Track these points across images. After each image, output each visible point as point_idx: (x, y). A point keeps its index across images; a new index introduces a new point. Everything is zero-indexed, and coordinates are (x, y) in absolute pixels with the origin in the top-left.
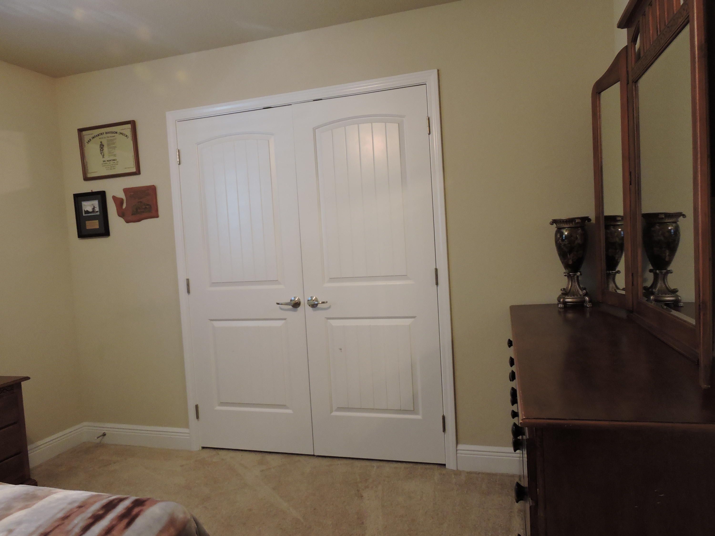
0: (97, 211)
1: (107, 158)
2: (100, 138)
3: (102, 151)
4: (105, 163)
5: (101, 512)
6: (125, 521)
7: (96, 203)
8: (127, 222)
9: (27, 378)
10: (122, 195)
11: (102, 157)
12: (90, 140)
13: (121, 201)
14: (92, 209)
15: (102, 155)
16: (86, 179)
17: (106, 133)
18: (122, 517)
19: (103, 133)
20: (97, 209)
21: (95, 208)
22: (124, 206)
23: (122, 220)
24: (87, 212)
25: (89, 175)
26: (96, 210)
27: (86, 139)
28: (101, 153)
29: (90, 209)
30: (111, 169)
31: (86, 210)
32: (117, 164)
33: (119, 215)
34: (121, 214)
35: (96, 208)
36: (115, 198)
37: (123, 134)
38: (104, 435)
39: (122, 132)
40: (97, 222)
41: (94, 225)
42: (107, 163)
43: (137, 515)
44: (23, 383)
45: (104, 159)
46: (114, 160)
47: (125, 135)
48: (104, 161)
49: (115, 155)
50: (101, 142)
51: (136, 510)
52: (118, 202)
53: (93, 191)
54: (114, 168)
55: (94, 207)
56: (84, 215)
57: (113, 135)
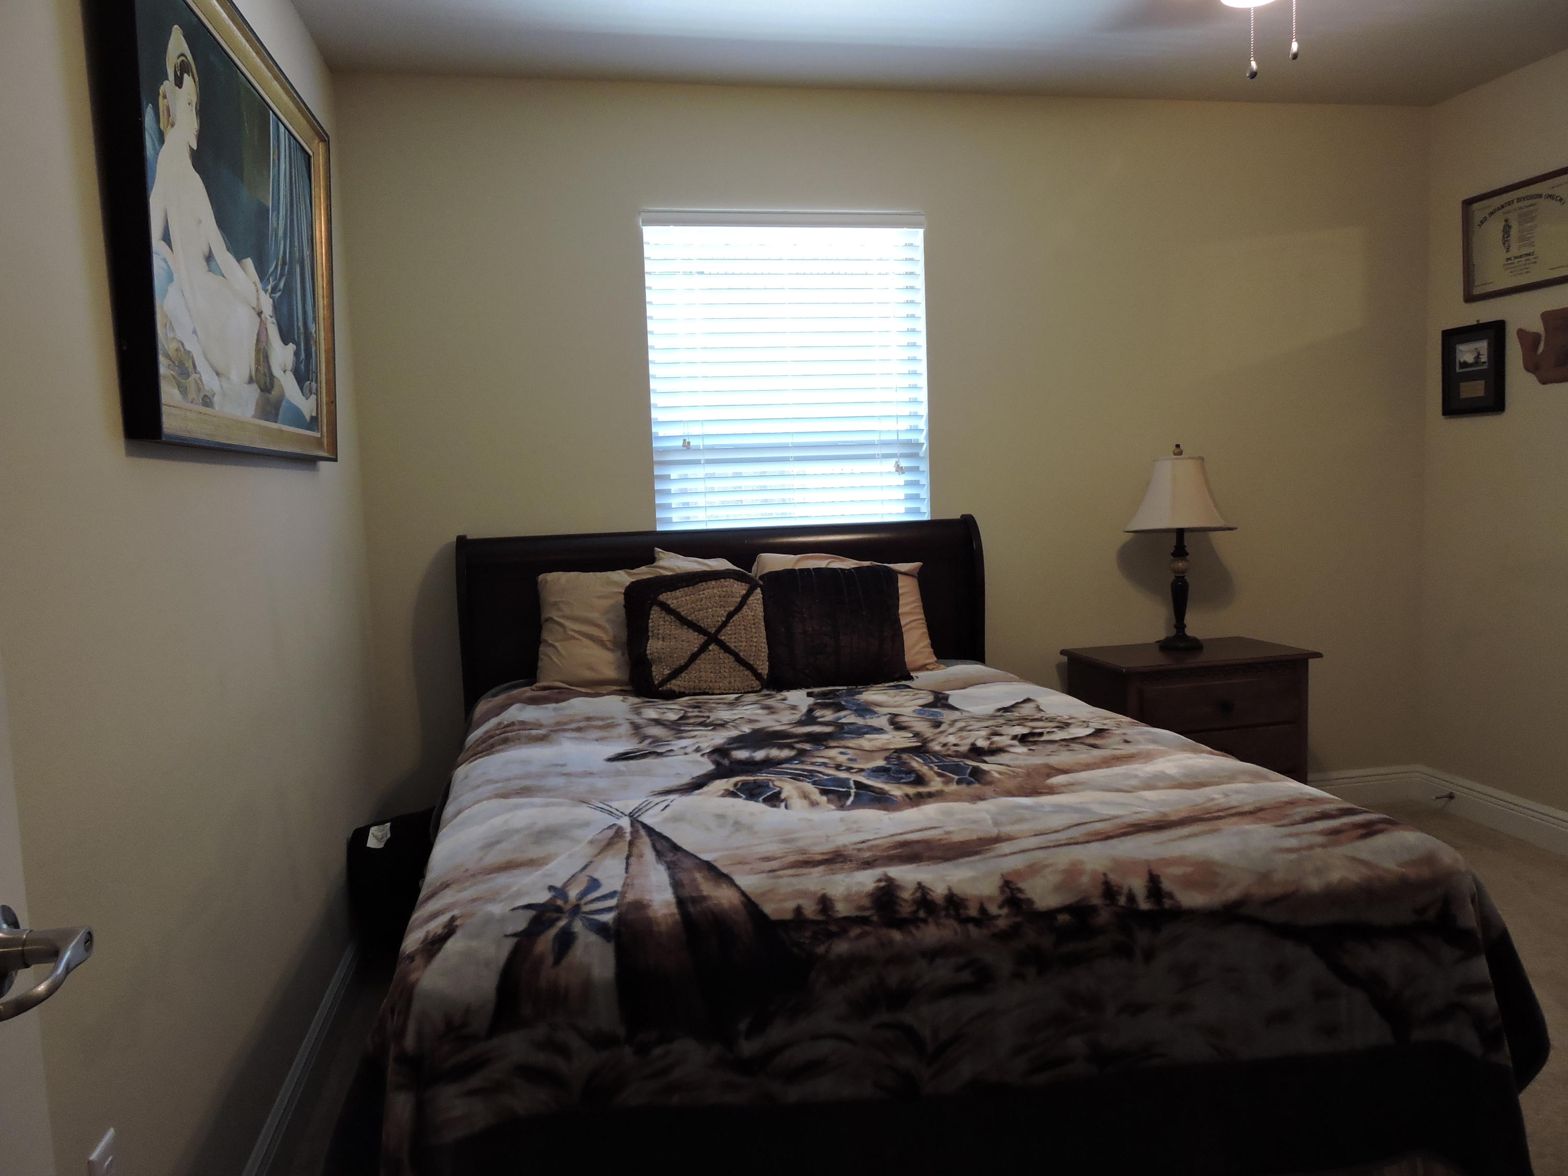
0: (1484, 363)
1: (1514, 252)
2: (1504, 213)
3: (1506, 239)
4: (1509, 262)
5: (1334, 813)
6: (1362, 831)
7: (1483, 346)
8: (1544, 382)
9: (1319, 655)
10: (1537, 326)
11: (1505, 251)
12: (1485, 219)
13: (1537, 337)
14: (1474, 358)
15: (1505, 247)
16: (1470, 298)
17: (1519, 200)
18: (1356, 826)
19: (1513, 201)
20: (1484, 358)
21: (1480, 356)
22: (1541, 348)
23: (1532, 378)
24: (1464, 365)
25: (1477, 291)
26: (1483, 360)
27: (1478, 217)
28: (1504, 244)
29: (1469, 358)
30: (1521, 274)
31: (1462, 361)
32: (1535, 262)
33: (1527, 369)
34: (1532, 366)
35: (1482, 355)
36: (1521, 333)
37: (1553, 197)
38: (1451, 796)
39: (1550, 192)
40: (1481, 383)
41: (1474, 390)
42: (1514, 263)
43: (1381, 831)
44: (1311, 661)
45: (1509, 255)
46: (1529, 255)
47: (1558, 198)
48: (1509, 259)
49: (1531, 244)
50: (1506, 221)
51: (1381, 826)
52: (1529, 340)
53: (1481, 322)
54: (1527, 270)
55: (1479, 354)
56: (1458, 370)
57: (1533, 201)
